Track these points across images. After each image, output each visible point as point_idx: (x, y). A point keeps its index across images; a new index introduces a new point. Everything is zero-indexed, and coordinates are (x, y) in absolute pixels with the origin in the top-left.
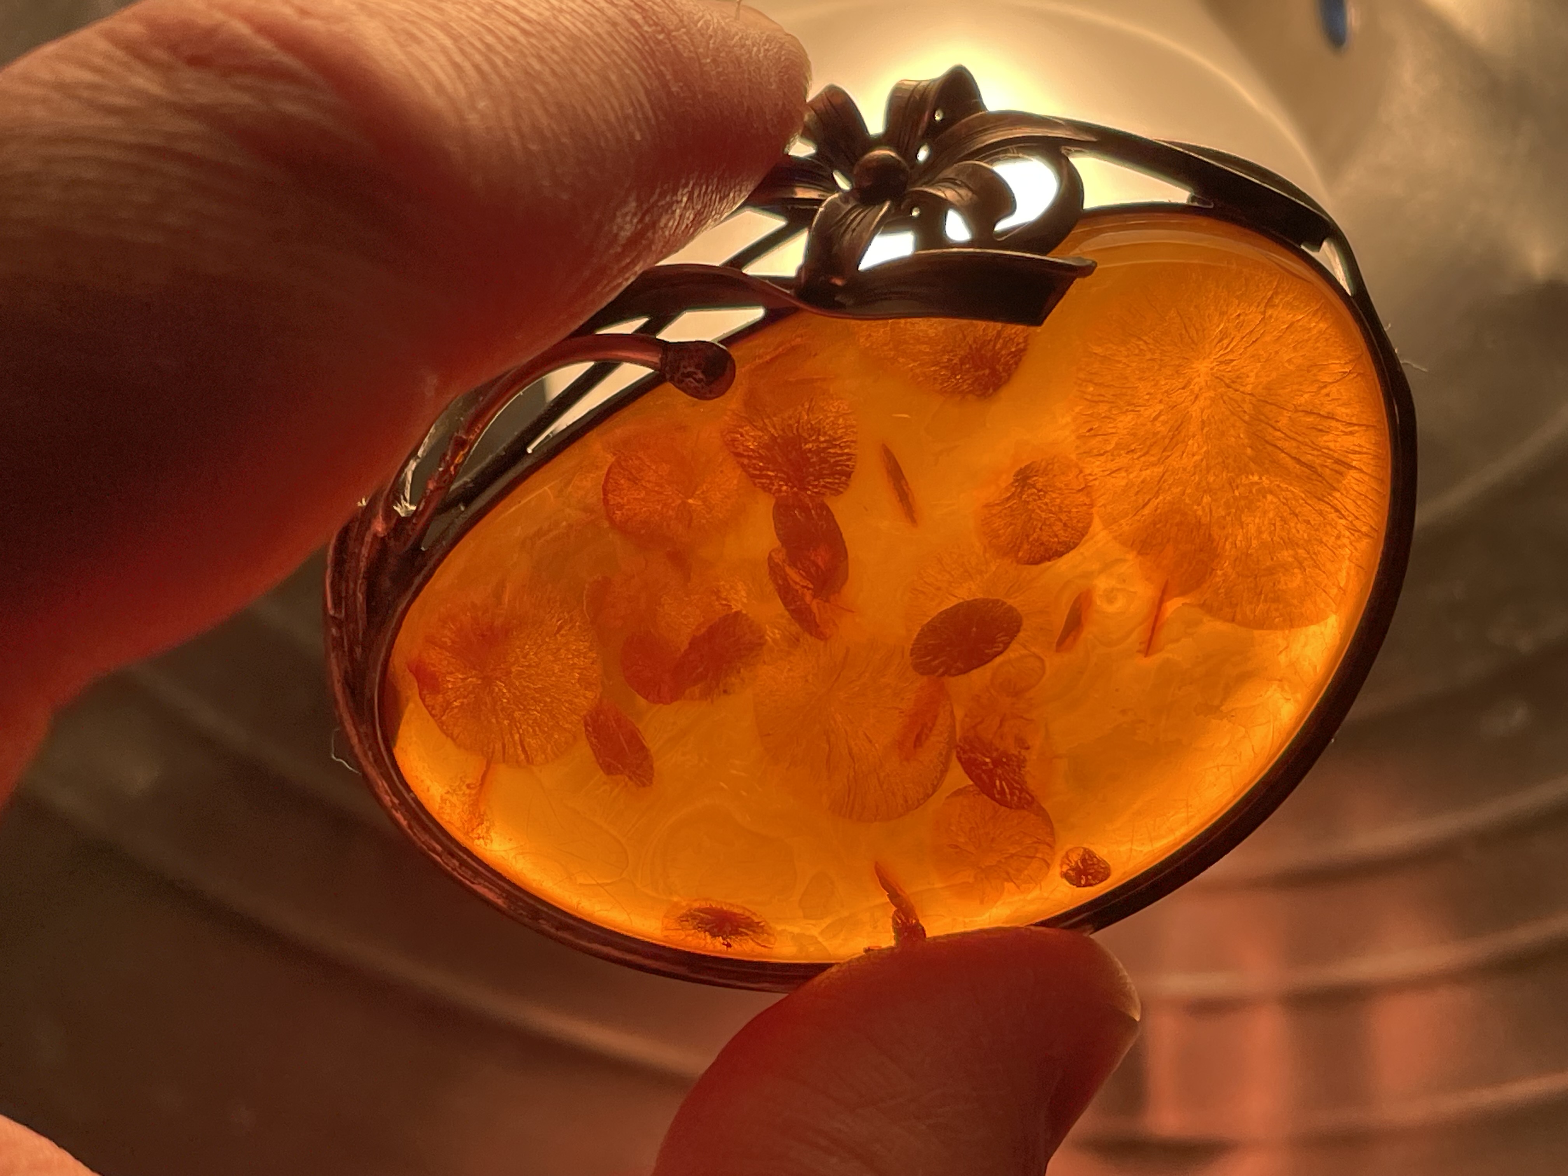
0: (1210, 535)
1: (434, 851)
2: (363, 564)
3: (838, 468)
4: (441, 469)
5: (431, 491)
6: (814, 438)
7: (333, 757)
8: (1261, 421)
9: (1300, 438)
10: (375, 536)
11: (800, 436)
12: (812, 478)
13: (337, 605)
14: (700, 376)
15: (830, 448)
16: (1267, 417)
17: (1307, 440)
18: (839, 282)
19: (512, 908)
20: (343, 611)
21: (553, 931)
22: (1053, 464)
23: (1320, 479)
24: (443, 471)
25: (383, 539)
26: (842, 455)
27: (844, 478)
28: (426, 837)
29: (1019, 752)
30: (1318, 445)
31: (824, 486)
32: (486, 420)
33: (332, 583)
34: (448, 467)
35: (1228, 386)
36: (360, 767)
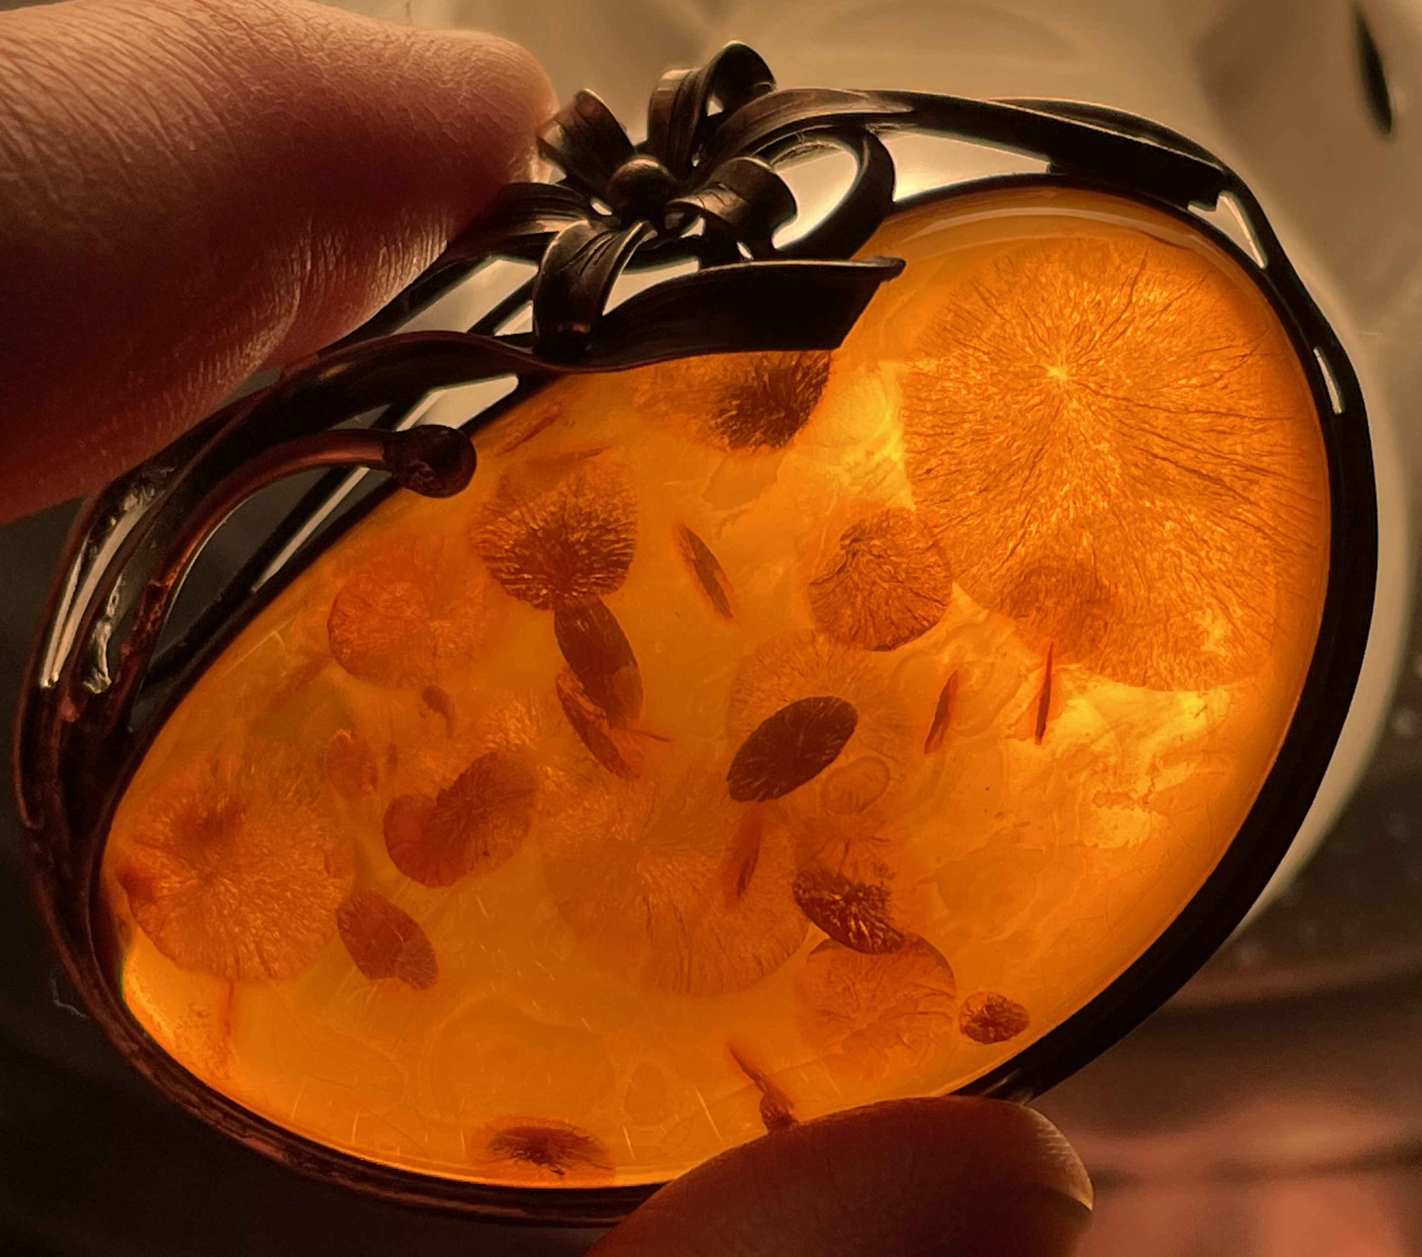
0: (1097, 581)
1: (189, 1102)
2: (55, 756)
3: (614, 558)
4: (135, 628)
5: (127, 657)
6: (583, 525)
7: (58, 1003)
8: (1144, 430)
9: (1196, 446)
10: (65, 723)
11: (565, 526)
12: (579, 575)
13: (32, 815)
14: (427, 468)
15: (604, 535)
16: (1151, 425)
17: (1206, 447)
18: (581, 328)
19: (295, 1161)
20: (42, 820)
21: (350, 1184)
22: (887, 520)
23: (1231, 493)
24: (137, 630)
25: (74, 725)
26: (617, 542)
27: (620, 570)
28: (177, 1088)
29: (882, 883)
30: (1221, 452)
31: (595, 584)
32: (184, 561)
33: (23, 788)
34: (143, 625)
35: (1097, 393)
36: (86, 1011)
